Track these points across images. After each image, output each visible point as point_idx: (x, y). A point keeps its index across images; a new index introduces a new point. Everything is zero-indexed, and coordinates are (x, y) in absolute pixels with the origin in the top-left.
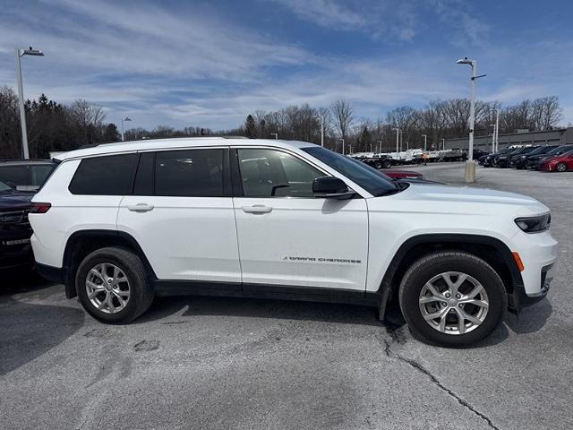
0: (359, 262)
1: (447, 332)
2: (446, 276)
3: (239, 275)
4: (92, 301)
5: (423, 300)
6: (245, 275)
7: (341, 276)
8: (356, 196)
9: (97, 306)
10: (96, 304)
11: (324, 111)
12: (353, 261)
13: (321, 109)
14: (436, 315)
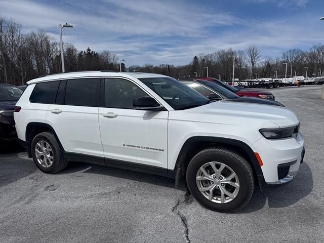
0: (163, 150)
2: (212, 164)
3: (102, 153)
4: (38, 160)
5: (198, 178)
6: (106, 153)
7: (154, 158)
9: (40, 163)
12: (160, 150)
13: (239, 52)
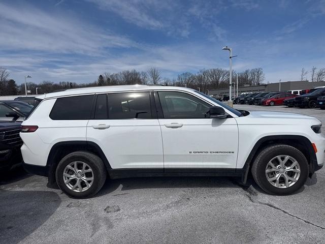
0: (233, 152)
1: (280, 187)
2: (279, 157)
3: (162, 164)
4: (67, 185)
5: (267, 171)
6: (165, 164)
7: (222, 161)
8: (229, 116)
9: (71, 188)
10: (70, 187)
11: (144, 74)
12: (230, 152)
13: (142, 73)
14: (274, 179)
